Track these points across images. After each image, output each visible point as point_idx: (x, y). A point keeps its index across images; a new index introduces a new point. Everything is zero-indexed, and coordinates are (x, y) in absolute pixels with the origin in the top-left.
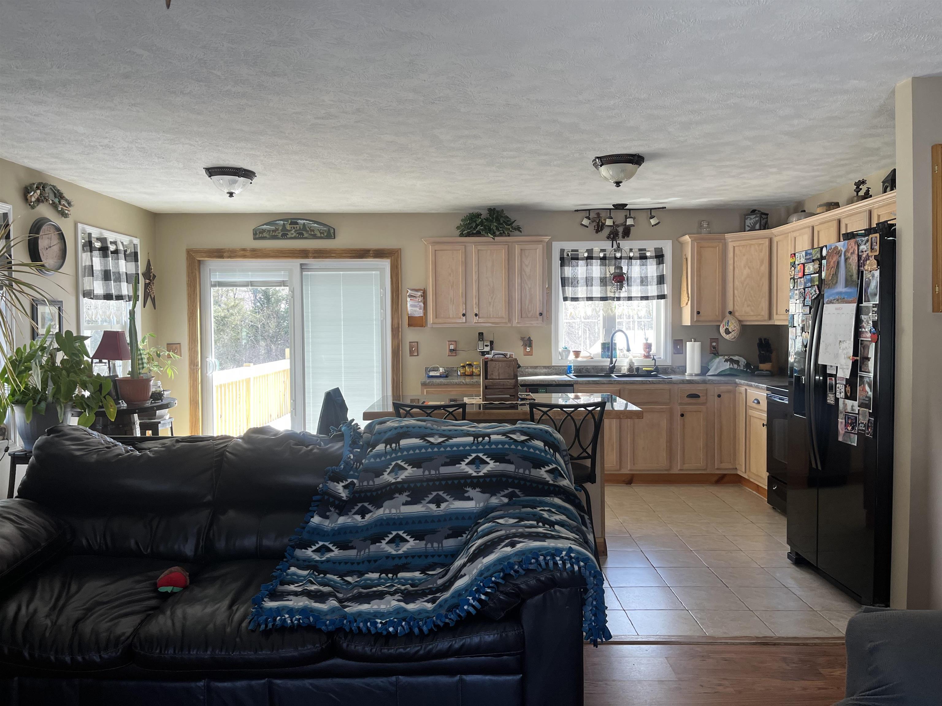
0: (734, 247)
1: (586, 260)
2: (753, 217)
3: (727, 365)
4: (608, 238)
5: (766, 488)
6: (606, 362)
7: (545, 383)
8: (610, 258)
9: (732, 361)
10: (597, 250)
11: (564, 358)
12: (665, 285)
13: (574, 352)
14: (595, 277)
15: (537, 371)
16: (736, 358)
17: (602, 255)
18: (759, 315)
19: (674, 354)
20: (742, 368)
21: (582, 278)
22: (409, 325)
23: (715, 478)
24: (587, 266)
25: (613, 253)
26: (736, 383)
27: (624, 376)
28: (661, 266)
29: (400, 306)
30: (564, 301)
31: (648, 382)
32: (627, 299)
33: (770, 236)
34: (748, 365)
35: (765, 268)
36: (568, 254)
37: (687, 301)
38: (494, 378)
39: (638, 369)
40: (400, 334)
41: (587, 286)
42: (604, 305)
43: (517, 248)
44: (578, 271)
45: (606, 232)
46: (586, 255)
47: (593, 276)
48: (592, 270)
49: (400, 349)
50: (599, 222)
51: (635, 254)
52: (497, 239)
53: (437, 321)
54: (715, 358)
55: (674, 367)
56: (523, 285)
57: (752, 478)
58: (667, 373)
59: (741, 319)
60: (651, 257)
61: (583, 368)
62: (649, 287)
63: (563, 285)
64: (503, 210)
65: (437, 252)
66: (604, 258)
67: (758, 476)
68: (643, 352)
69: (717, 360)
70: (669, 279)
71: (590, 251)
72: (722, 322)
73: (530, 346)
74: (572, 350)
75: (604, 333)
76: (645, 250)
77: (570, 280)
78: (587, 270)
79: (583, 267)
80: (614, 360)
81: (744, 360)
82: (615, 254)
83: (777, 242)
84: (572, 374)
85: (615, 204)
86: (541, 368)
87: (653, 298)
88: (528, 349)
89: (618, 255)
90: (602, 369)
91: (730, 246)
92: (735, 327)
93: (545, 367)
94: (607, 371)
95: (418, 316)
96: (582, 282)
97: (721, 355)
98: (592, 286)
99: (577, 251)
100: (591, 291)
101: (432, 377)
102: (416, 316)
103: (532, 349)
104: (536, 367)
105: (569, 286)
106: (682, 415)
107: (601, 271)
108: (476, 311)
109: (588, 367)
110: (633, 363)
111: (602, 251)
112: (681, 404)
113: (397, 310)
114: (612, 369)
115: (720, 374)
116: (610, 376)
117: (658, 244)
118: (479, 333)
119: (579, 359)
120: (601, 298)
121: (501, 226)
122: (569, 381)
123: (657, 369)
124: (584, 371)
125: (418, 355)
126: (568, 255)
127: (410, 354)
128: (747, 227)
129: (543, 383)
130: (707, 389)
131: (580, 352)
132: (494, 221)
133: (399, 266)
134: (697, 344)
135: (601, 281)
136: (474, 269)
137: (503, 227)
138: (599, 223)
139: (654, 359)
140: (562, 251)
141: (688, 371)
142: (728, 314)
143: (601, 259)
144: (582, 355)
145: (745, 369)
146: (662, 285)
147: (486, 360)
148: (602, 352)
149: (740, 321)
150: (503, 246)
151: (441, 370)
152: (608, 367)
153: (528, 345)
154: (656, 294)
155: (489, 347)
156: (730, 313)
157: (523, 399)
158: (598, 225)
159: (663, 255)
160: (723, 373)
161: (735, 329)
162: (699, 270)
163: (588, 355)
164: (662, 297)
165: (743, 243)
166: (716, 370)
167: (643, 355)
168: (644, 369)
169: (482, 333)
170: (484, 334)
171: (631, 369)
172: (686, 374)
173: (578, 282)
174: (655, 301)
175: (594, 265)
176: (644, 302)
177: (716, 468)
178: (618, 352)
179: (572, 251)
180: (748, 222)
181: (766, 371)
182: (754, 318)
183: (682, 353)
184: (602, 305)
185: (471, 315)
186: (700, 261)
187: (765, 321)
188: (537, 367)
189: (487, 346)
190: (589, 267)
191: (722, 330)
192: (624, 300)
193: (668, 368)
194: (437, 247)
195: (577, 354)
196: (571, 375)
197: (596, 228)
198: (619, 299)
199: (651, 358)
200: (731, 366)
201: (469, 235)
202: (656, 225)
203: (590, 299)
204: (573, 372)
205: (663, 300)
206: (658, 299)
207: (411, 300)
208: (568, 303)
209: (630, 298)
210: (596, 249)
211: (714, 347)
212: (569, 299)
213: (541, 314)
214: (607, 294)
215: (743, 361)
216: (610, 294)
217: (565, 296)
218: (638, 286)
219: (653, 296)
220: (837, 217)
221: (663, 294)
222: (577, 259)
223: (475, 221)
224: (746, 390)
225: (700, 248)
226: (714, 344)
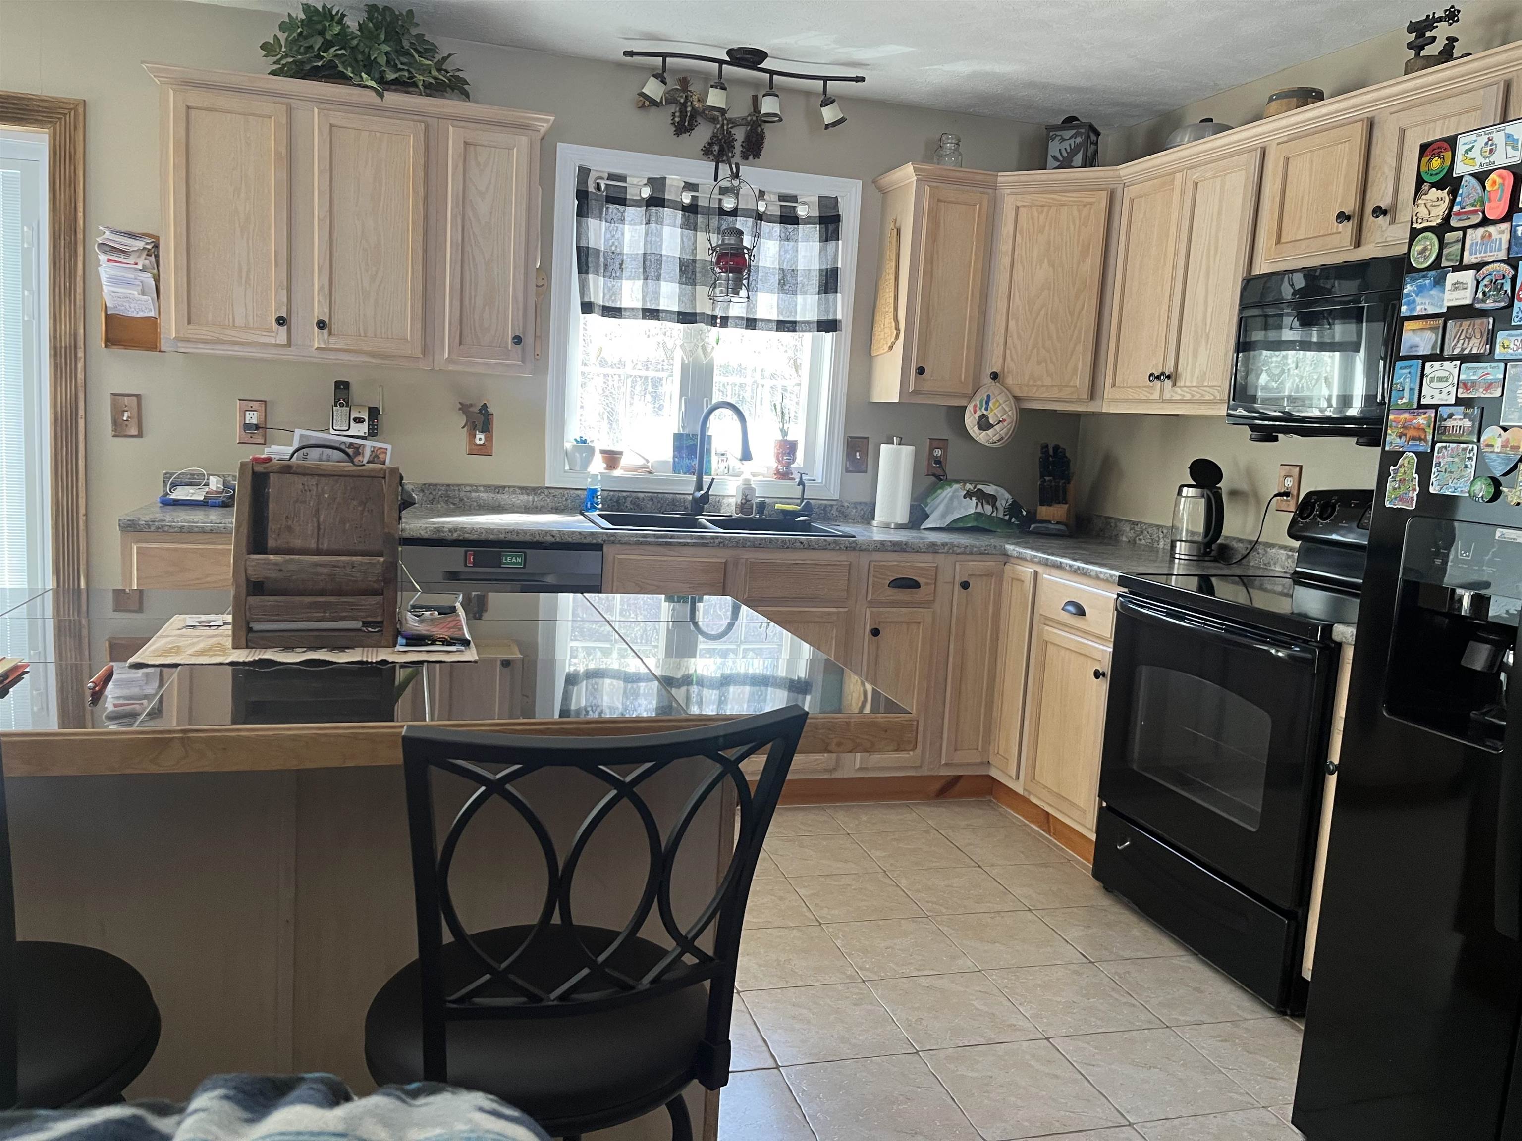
0: (1018, 208)
1: (647, 206)
2: (1068, 134)
3: (971, 507)
4: (707, 152)
5: (1093, 837)
6: (686, 485)
7: (521, 538)
8: (708, 211)
9: (982, 497)
10: (675, 183)
11: (578, 468)
12: (839, 294)
13: (603, 452)
14: (668, 256)
15: (504, 498)
16: (990, 489)
17: (686, 199)
18: (1066, 386)
19: (847, 471)
20: (1001, 515)
21: (633, 257)
22: (110, 341)
23: (937, 786)
24: (648, 223)
25: (716, 195)
26: (1005, 554)
27: (727, 523)
28: (832, 244)
29: (79, 280)
30: (584, 312)
31: (798, 544)
32: (744, 322)
33: (1112, 186)
34: (1014, 509)
35: (1091, 266)
36: (598, 185)
37: (893, 340)
38: (298, 543)
39: (762, 506)
40: (80, 365)
41: (646, 279)
42: (687, 335)
43: (454, 137)
44: (623, 234)
45: (703, 133)
46: (646, 193)
47: (664, 253)
48: (660, 235)
49: (81, 412)
50: (686, 102)
51: (770, 208)
52: (393, 98)
53: (192, 332)
54: (942, 488)
55: (846, 504)
56: (468, 248)
57: (1035, 796)
58: (830, 519)
59: (1018, 394)
60: (809, 221)
61: (625, 498)
62: (800, 298)
63: (583, 269)
64: (411, 12)
65: (193, 113)
66: (691, 209)
67: (1059, 796)
68: (773, 464)
69: (947, 492)
70: (847, 281)
71: (658, 183)
72: (971, 398)
73: (486, 428)
74: (598, 446)
75: (683, 409)
76: (794, 198)
77: (602, 259)
78: (647, 234)
79: (638, 227)
80: (706, 479)
81: (1007, 495)
82: (720, 200)
83: (1132, 201)
84: (598, 512)
85: (735, 46)
86: (514, 493)
87: (806, 326)
88: (480, 438)
89: (729, 204)
90: (673, 502)
91: (1009, 203)
92: (1005, 412)
93: (524, 490)
94: (686, 508)
95: (141, 315)
96: (632, 266)
97: (957, 482)
98: (658, 278)
99: (623, 178)
100: (657, 295)
101: (177, 503)
102: (134, 315)
103: (489, 439)
104: (500, 489)
105: (597, 273)
106: (875, 632)
107: (682, 240)
108: (319, 311)
109: (641, 495)
110: (753, 490)
111: (690, 187)
112: (872, 604)
113: (70, 291)
114: (702, 502)
115: (955, 526)
116: (695, 524)
117: (828, 185)
118: (338, 384)
119: (617, 473)
120: (679, 313)
121: (405, 60)
122: (592, 534)
123: (808, 509)
124: (628, 504)
125: (140, 435)
126: (598, 187)
127: (115, 430)
128: (1050, 159)
129: (515, 538)
130: (937, 567)
131: (621, 453)
132: (383, 37)
133: (80, 155)
134: (907, 451)
135: (681, 270)
136: (317, 180)
137: (412, 63)
138: (684, 105)
139: (801, 483)
140: (584, 173)
141: (880, 517)
142: (987, 380)
143: (685, 209)
144: (624, 461)
145: (1007, 518)
146: (831, 296)
147: (259, 469)
148: (674, 457)
149: (1017, 399)
150: (411, 123)
151: (215, 484)
152: (690, 498)
153: (479, 427)
154: (816, 319)
155: (366, 424)
156: (995, 376)
157: (416, 640)
158: (683, 111)
159: (839, 216)
160: (961, 525)
161: (1004, 417)
162: (930, 261)
163: (641, 462)
164: (828, 326)
165: (1042, 198)
166: (944, 516)
167: (773, 471)
168: (777, 506)
169: (347, 385)
170: (353, 388)
171: (745, 505)
172: (875, 523)
173: (621, 264)
174: (808, 337)
175: (666, 221)
176: (786, 337)
177: (943, 762)
178: (714, 459)
179: (611, 177)
180: (1055, 148)
181: (1058, 523)
182: (1055, 394)
183: (866, 472)
184: (681, 335)
185: (305, 324)
186: (933, 237)
187: (1079, 401)
188: (504, 487)
189: (358, 420)
190: (653, 226)
191: (970, 421)
192: (736, 326)
193: (832, 506)
194: (195, 98)
195: (612, 458)
196: (594, 515)
197: (677, 119)
198: (725, 321)
199: (793, 479)
200: (980, 509)
201: (301, 72)
202: (834, 124)
203: (651, 314)
204: (600, 506)
205: (831, 334)
206: (818, 331)
207: (109, 260)
208: (594, 319)
209: (751, 323)
210: (674, 181)
211: (938, 461)
212: (596, 309)
213: (518, 340)
214: (695, 308)
215: (1004, 498)
216: (703, 307)
217: (586, 299)
218: (772, 292)
219: (808, 323)
220: (1365, 113)
221: (831, 317)
222: (621, 201)
223: (322, 33)
224: (1036, 573)
225: (938, 201)
226: (938, 453)
